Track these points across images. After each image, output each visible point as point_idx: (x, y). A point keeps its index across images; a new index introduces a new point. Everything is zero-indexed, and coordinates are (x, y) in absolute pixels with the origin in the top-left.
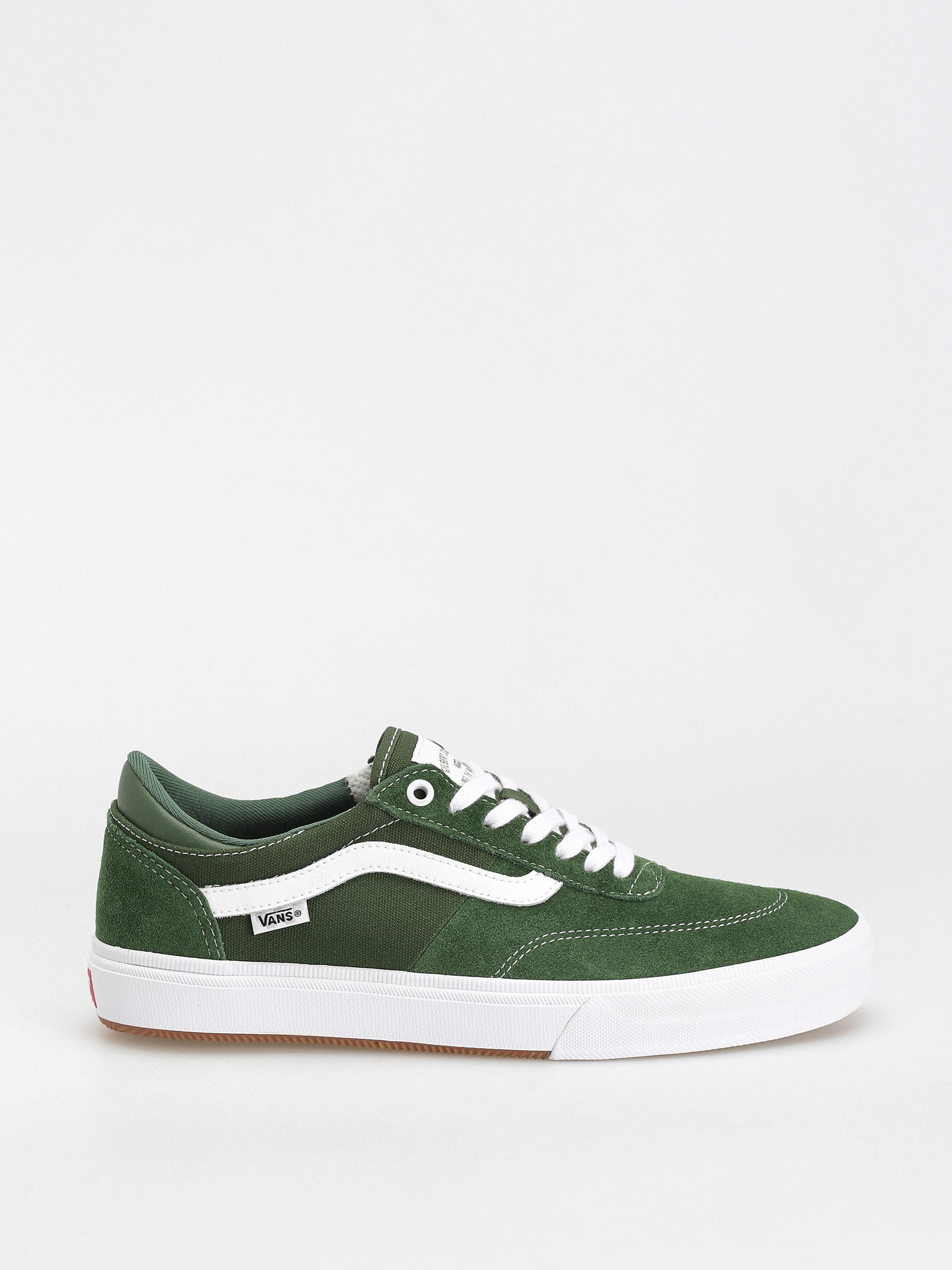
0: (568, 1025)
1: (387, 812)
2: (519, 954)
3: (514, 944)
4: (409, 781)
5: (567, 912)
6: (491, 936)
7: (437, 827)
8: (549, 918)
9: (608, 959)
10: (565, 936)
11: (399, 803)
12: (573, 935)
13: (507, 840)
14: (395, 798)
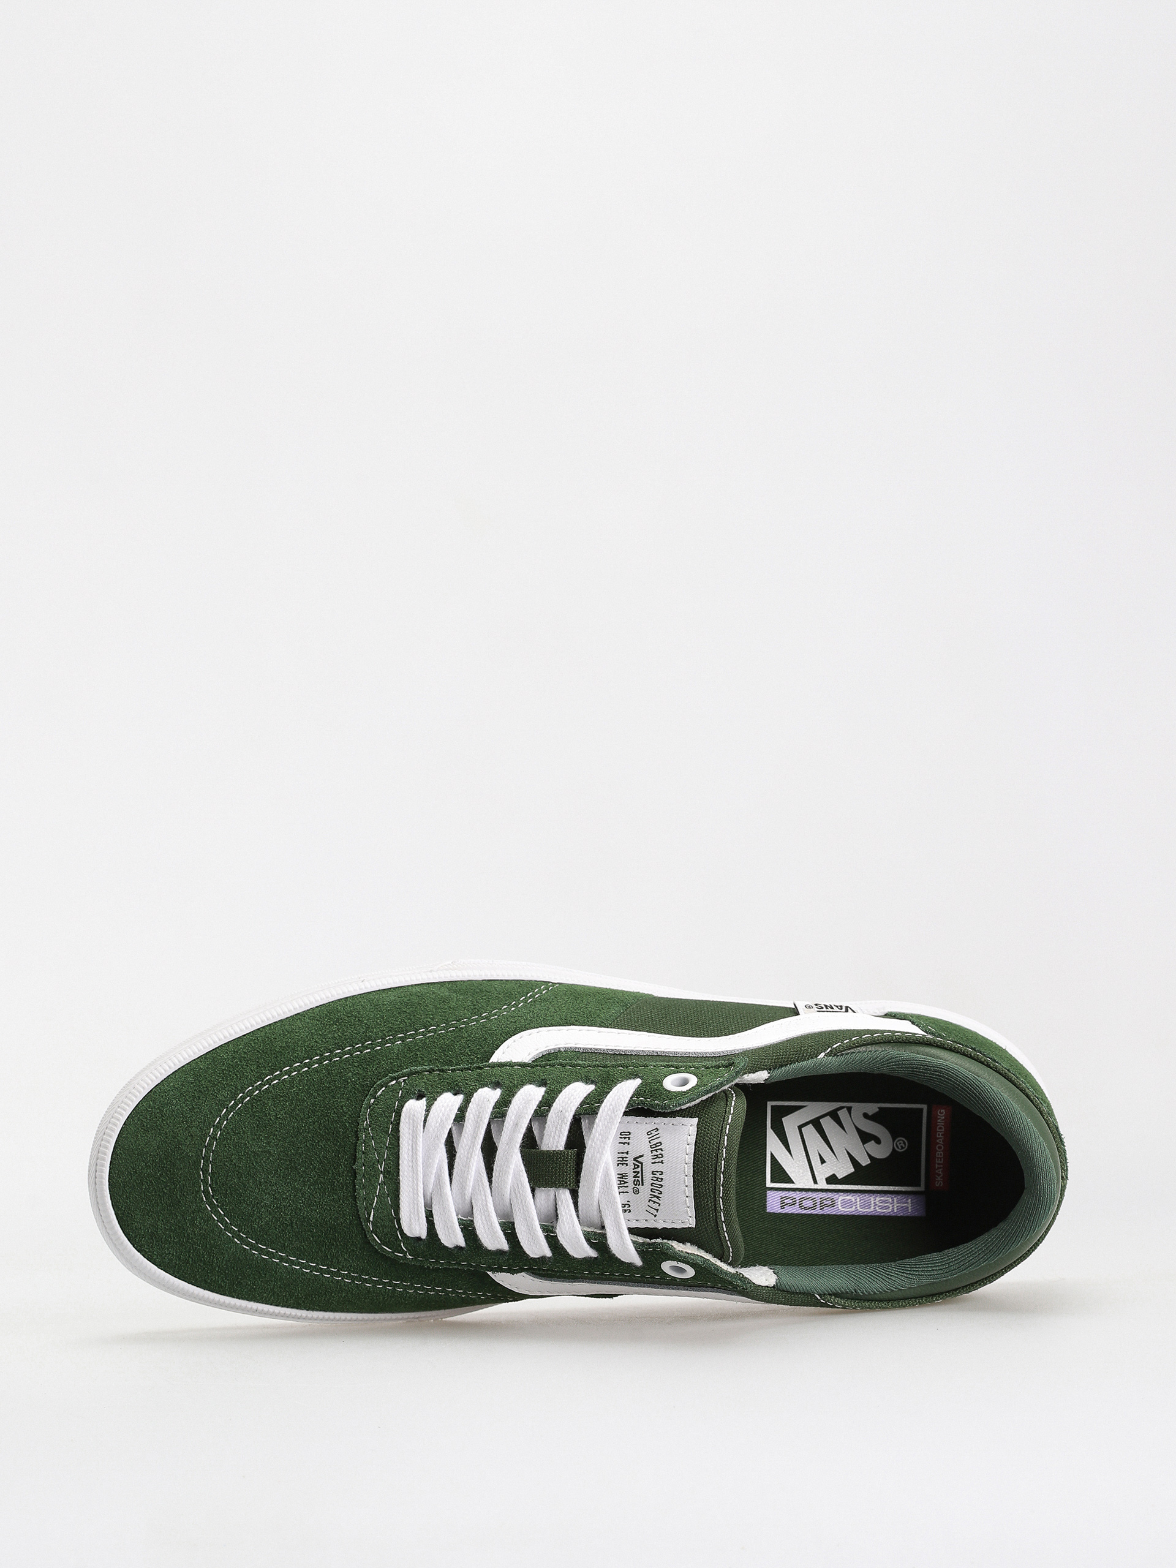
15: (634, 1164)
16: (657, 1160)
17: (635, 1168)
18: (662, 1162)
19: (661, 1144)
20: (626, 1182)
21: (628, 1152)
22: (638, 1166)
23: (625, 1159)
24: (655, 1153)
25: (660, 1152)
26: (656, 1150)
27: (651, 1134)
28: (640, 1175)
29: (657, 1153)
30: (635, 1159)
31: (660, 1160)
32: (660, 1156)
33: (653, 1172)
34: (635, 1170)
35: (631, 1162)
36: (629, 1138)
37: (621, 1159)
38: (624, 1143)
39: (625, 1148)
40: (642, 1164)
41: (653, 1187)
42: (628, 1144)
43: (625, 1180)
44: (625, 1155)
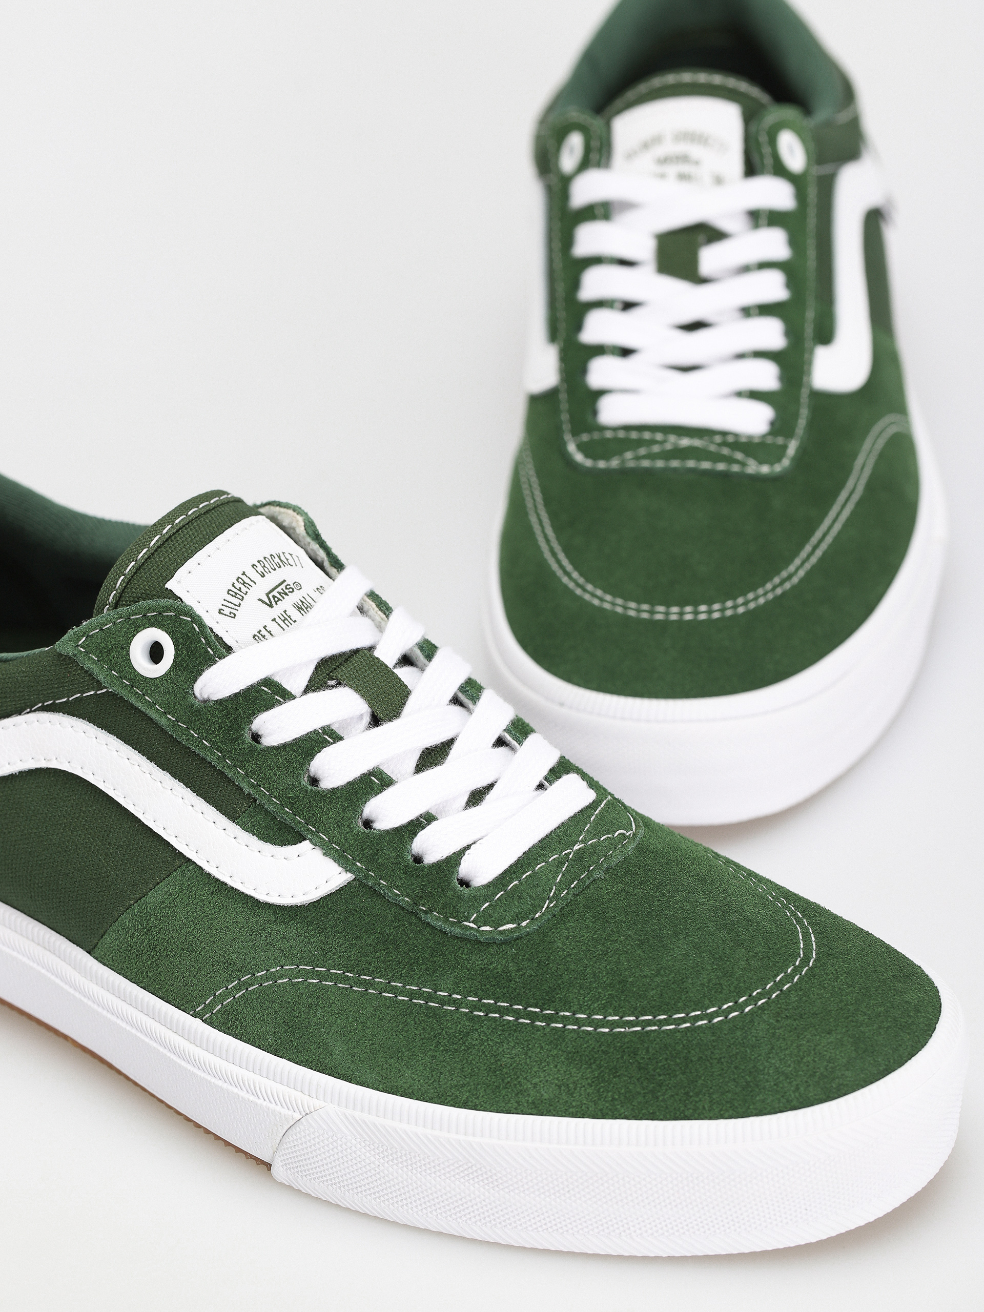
0: (290, 1131)
1: (89, 674)
2: (237, 989)
3: (233, 969)
4: (138, 628)
5: (341, 933)
6: (202, 942)
7: (163, 721)
8: (305, 937)
9: (373, 1044)
10: (322, 977)
11: (113, 661)
12: (336, 979)
13: (275, 774)
14: (109, 652)
15: (276, 604)
16: (247, 580)
17: (279, 600)
18: (244, 574)
19: (229, 590)
20: (301, 601)
21: (273, 620)
22: (274, 597)
23: (283, 619)
24: (244, 589)
25: (238, 585)
26: (240, 590)
27: (230, 613)
28: (279, 589)
29: (242, 587)
30: (271, 606)
31: (244, 577)
32: (240, 580)
33: (262, 577)
34: (281, 598)
35: (278, 609)
36: (259, 632)
37: (286, 622)
38: (269, 632)
39: (272, 627)
40: (267, 595)
41: (276, 567)
42: (265, 627)
43: (301, 603)
44: (278, 620)
